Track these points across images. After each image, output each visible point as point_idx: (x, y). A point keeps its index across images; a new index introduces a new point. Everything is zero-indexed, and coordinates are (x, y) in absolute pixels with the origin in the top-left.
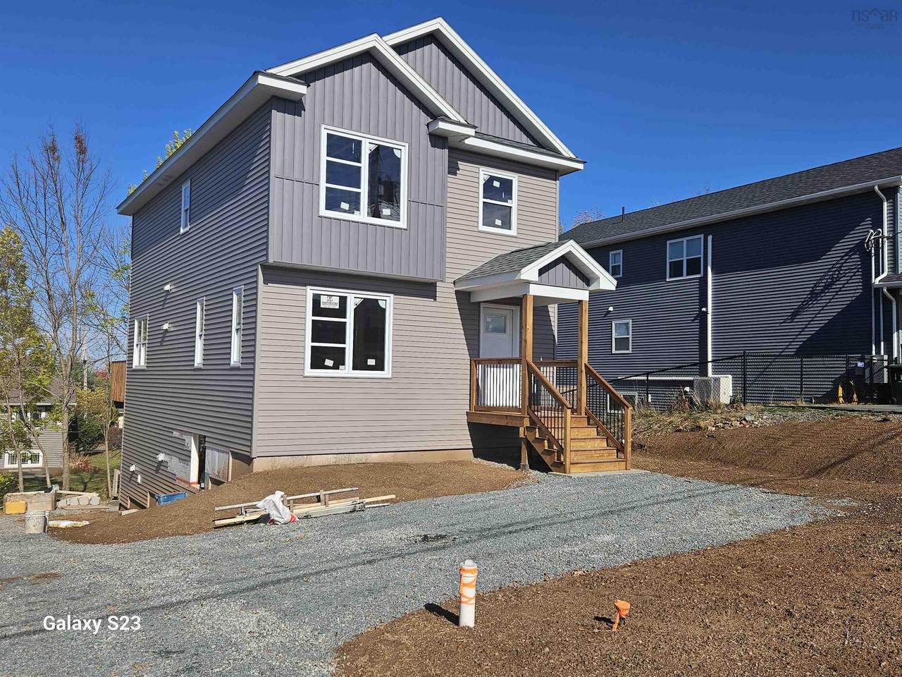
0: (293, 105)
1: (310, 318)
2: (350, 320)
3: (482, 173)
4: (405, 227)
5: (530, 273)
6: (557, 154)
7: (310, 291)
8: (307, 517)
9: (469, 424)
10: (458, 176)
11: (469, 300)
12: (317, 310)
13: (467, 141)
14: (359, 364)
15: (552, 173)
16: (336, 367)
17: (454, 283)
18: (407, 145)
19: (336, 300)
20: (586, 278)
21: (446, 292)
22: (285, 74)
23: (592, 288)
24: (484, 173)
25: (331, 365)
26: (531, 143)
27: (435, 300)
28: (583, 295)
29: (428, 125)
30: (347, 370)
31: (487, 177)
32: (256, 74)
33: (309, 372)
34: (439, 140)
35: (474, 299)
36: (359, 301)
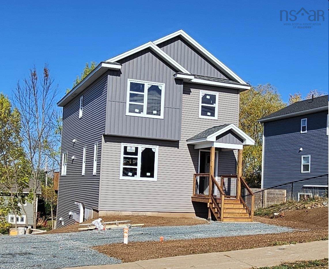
0: (117, 73)
1: (122, 156)
2: (139, 157)
3: (200, 92)
4: (163, 118)
5: (212, 138)
6: (237, 83)
7: (123, 145)
8: (110, 229)
9: (192, 202)
10: (191, 95)
11: (194, 148)
12: (126, 153)
13: (192, 81)
14: (143, 175)
15: (237, 91)
16: (133, 176)
17: (187, 141)
18: (164, 84)
19: (134, 149)
20: (241, 139)
21: (183, 145)
22: (112, 62)
23: (244, 144)
24: (202, 93)
25: (131, 175)
26: (226, 78)
27: (178, 148)
28: (240, 147)
29: (174, 75)
30: (138, 177)
31: (203, 95)
32: (101, 63)
33: (122, 177)
34: (179, 81)
35: (196, 148)
36: (143, 149)
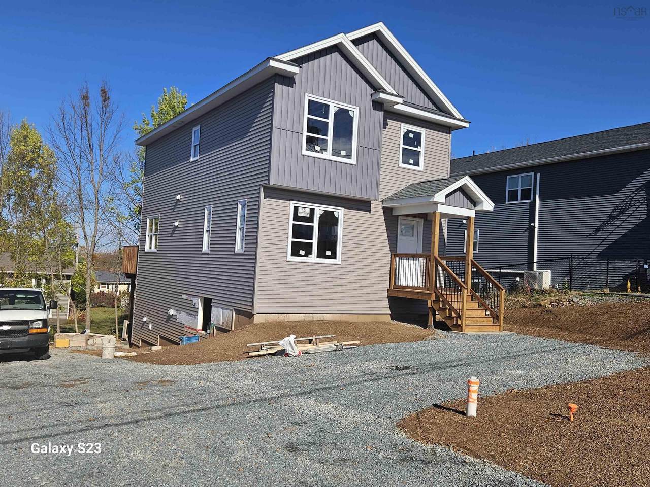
0: (288, 80)
1: (292, 222)
2: (316, 225)
3: (402, 128)
4: (355, 163)
5: (440, 197)
6: (451, 116)
7: (292, 204)
8: (307, 353)
9: (389, 297)
10: (387, 130)
11: (392, 213)
12: (296, 217)
13: (396, 107)
14: (321, 255)
15: (447, 129)
16: (306, 255)
17: (382, 202)
18: (358, 108)
19: (308, 211)
20: (473, 201)
21: (377, 208)
22: (285, 60)
23: (478, 208)
24: (404, 127)
25: (304, 254)
26: (434, 108)
27: (370, 213)
28: (471, 213)
29: (371, 95)
30: (313, 258)
31: (406, 131)
32: (268, 59)
33: (290, 258)
34: (378, 105)
35: (395, 213)
36: (322, 212)
